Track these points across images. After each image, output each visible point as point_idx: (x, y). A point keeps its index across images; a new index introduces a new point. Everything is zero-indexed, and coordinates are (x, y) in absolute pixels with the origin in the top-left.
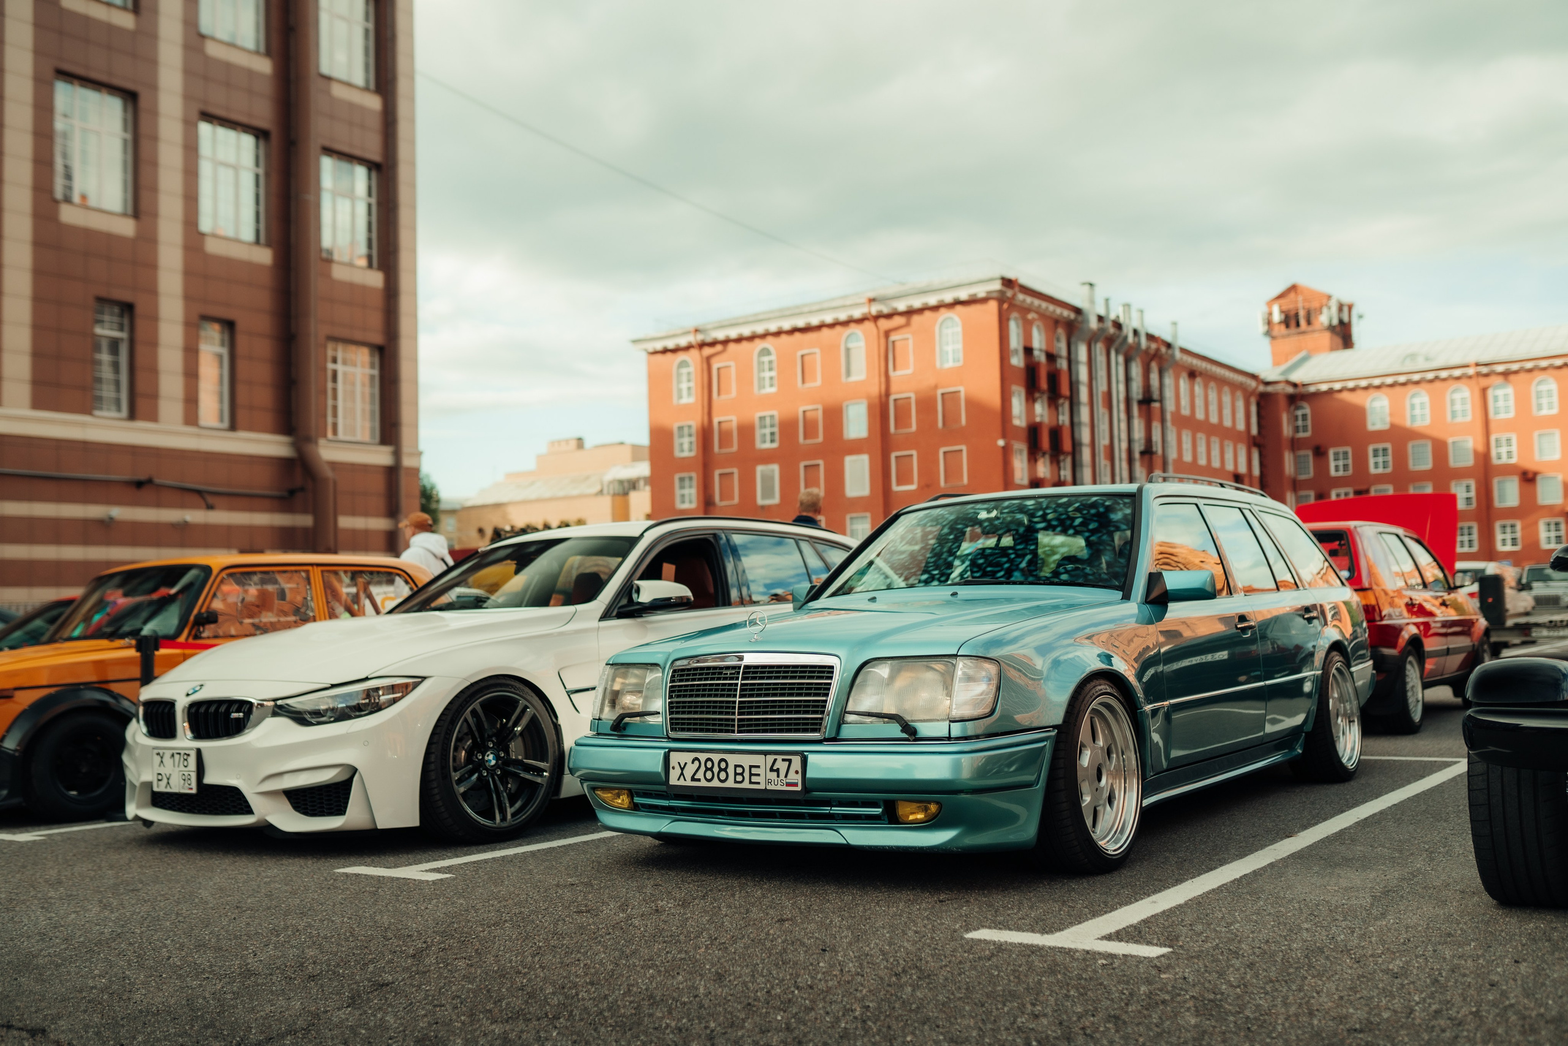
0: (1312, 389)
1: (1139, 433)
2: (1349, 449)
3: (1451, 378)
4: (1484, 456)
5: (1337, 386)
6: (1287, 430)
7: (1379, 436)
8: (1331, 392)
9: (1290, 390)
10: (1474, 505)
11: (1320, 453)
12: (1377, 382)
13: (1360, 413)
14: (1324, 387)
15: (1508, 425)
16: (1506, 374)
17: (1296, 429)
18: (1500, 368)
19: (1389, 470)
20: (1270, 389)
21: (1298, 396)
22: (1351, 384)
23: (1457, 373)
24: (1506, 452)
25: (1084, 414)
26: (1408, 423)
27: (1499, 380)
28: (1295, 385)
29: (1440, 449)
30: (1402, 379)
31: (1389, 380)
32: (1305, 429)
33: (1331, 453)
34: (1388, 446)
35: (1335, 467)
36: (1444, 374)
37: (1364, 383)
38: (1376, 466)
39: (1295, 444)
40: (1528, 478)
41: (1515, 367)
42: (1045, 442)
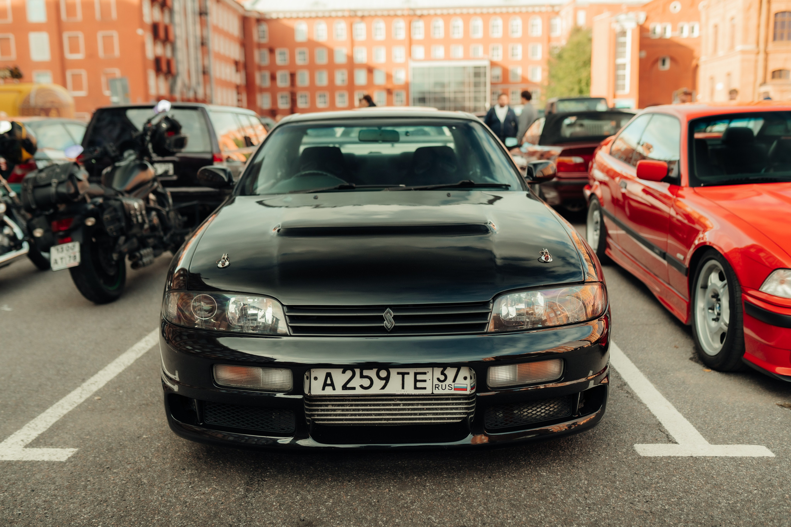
0: (268, 17)
1: (198, 33)
2: (286, 51)
3: (337, 17)
4: (350, 58)
5: (281, 16)
6: (255, 38)
7: (301, 44)
8: (278, 19)
9: (256, 16)
10: (346, 83)
11: (272, 51)
12: (301, 15)
13: (291, 31)
14: (274, 16)
15: (363, 44)
16: (363, 17)
17: (259, 37)
18: (360, 14)
19: (306, 62)
20: (248, 14)
21: (260, 20)
22: (288, 15)
23: (340, 14)
24: (361, 56)
25: (178, 18)
26: (316, 38)
27: (358, 20)
28: (259, 13)
29: (331, 53)
30: (313, 15)
31: (307, 15)
32: (264, 37)
33: (278, 51)
34: (306, 50)
35: (280, 60)
36: (333, 14)
37: (294, 15)
38: (300, 60)
39: (260, 46)
40: (370, 70)
41: (366, 14)
42: (162, 34)
